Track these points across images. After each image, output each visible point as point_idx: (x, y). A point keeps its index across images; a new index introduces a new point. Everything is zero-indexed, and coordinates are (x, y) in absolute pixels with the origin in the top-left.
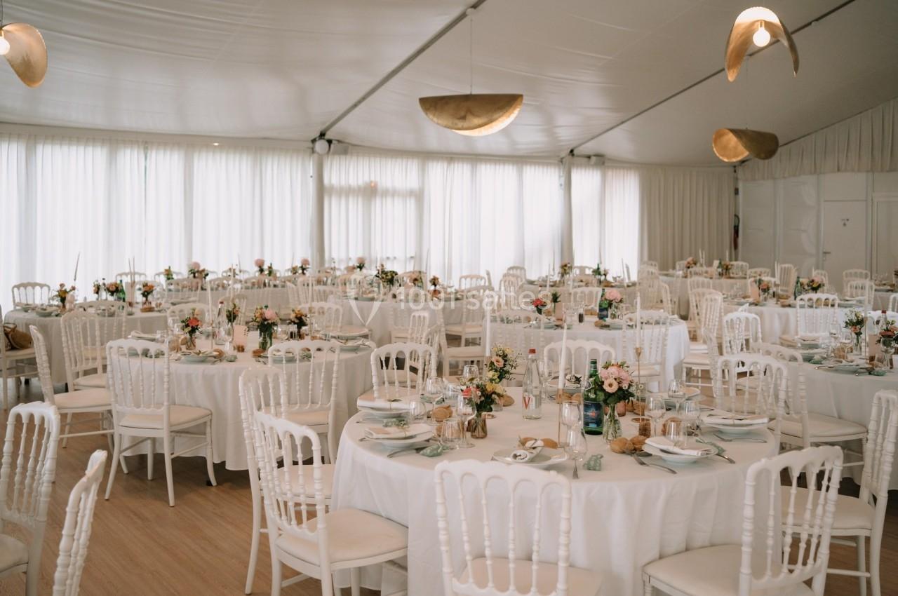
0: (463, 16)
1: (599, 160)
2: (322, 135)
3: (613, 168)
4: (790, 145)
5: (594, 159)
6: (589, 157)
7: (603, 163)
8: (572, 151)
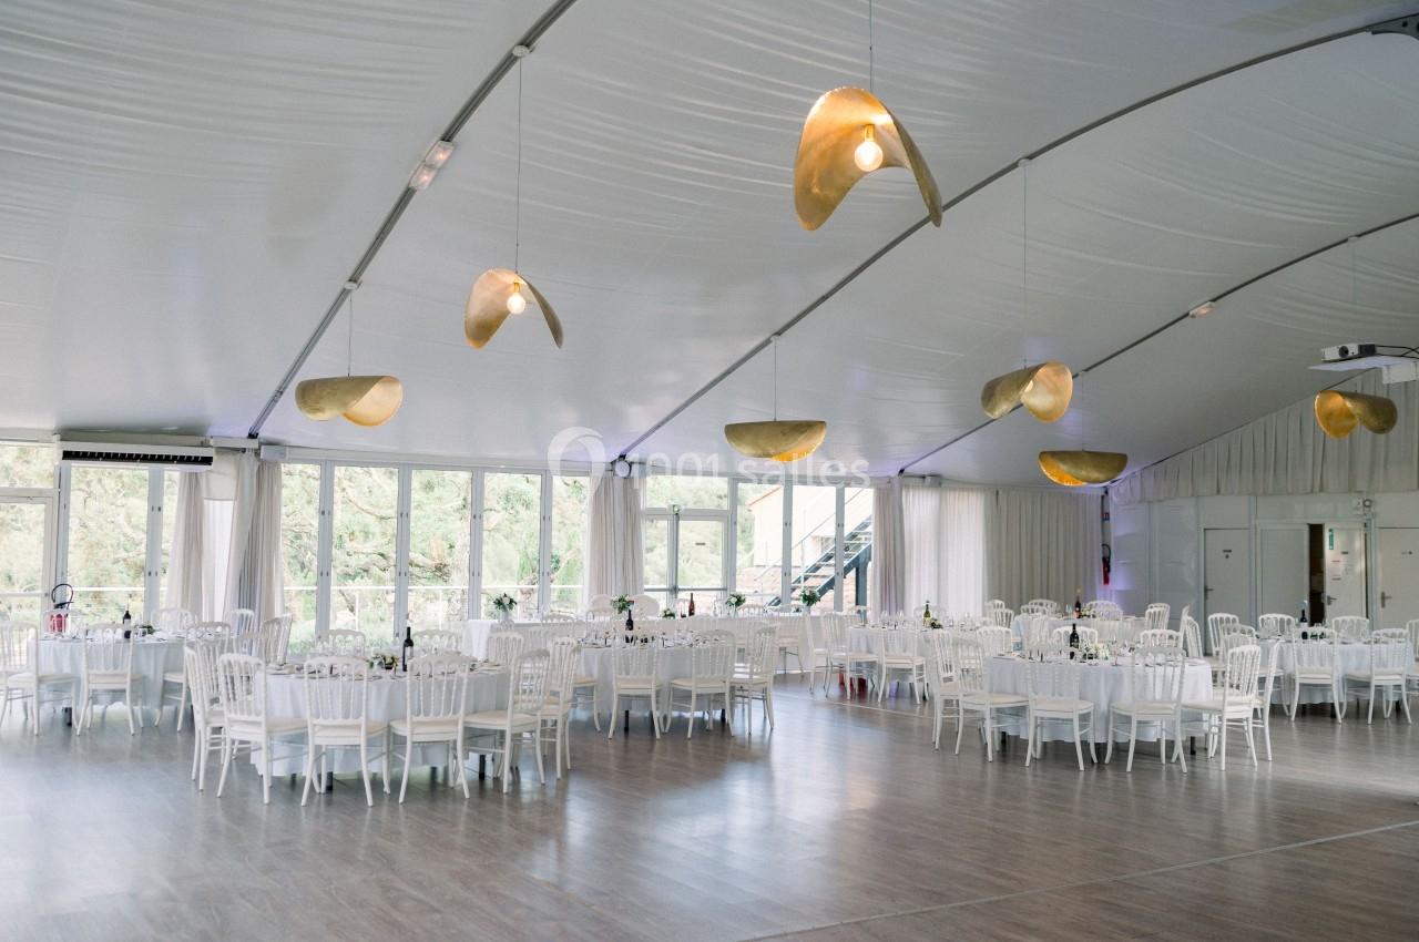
0: (767, 342)
1: (936, 481)
2: (622, 457)
3: (951, 489)
4: (1164, 463)
5: (928, 479)
6: (924, 477)
7: (940, 484)
8: (902, 471)
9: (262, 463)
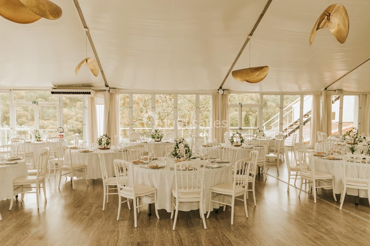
0: (248, 39)
2: (221, 88)
6: (335, 91)
7: (342, 93)
8: (326, 89)
9: (111, 94)
